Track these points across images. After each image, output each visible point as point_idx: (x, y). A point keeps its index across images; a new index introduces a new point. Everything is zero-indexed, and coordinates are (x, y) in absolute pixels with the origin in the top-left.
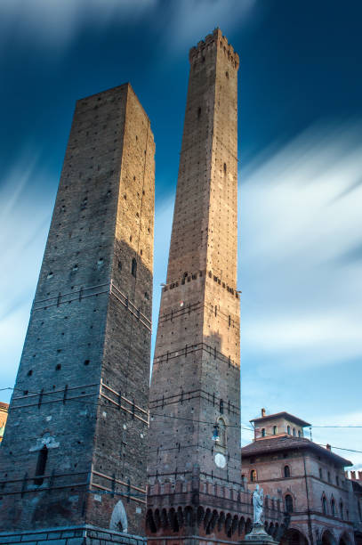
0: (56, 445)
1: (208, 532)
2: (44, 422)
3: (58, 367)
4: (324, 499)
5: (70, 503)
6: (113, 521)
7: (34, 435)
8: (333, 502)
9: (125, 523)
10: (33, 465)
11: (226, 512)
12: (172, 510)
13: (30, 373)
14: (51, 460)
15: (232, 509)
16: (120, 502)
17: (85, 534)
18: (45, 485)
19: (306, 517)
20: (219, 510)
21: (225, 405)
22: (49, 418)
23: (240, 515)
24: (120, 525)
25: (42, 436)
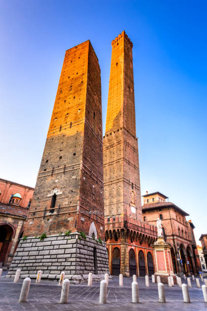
0: (61, 193)
1: (132, 242)
2: (54, 183)
3: (61, 158)
4: (179, 229)
5: (68, 221)
6: (90, 232)
7: (50, 189)
8: (182, 231)
9: (96, 234)
10: (49, 203)
11: (140, 232)
12: (114, 231)
13: (47, 161)
14: (58, 200)
15: (142, 231)
16: (93, 223)
17: (77, 237)
18: (55, 213)
19: (172, 237)
20: (136, 231)
21: (134, 186)
22: (57, 181)
23: (146, 234)
24: (93, 234)
25: (53, 189)
